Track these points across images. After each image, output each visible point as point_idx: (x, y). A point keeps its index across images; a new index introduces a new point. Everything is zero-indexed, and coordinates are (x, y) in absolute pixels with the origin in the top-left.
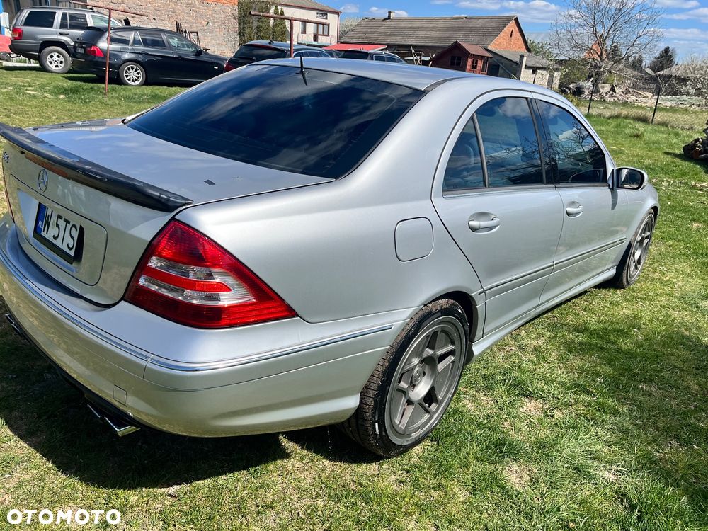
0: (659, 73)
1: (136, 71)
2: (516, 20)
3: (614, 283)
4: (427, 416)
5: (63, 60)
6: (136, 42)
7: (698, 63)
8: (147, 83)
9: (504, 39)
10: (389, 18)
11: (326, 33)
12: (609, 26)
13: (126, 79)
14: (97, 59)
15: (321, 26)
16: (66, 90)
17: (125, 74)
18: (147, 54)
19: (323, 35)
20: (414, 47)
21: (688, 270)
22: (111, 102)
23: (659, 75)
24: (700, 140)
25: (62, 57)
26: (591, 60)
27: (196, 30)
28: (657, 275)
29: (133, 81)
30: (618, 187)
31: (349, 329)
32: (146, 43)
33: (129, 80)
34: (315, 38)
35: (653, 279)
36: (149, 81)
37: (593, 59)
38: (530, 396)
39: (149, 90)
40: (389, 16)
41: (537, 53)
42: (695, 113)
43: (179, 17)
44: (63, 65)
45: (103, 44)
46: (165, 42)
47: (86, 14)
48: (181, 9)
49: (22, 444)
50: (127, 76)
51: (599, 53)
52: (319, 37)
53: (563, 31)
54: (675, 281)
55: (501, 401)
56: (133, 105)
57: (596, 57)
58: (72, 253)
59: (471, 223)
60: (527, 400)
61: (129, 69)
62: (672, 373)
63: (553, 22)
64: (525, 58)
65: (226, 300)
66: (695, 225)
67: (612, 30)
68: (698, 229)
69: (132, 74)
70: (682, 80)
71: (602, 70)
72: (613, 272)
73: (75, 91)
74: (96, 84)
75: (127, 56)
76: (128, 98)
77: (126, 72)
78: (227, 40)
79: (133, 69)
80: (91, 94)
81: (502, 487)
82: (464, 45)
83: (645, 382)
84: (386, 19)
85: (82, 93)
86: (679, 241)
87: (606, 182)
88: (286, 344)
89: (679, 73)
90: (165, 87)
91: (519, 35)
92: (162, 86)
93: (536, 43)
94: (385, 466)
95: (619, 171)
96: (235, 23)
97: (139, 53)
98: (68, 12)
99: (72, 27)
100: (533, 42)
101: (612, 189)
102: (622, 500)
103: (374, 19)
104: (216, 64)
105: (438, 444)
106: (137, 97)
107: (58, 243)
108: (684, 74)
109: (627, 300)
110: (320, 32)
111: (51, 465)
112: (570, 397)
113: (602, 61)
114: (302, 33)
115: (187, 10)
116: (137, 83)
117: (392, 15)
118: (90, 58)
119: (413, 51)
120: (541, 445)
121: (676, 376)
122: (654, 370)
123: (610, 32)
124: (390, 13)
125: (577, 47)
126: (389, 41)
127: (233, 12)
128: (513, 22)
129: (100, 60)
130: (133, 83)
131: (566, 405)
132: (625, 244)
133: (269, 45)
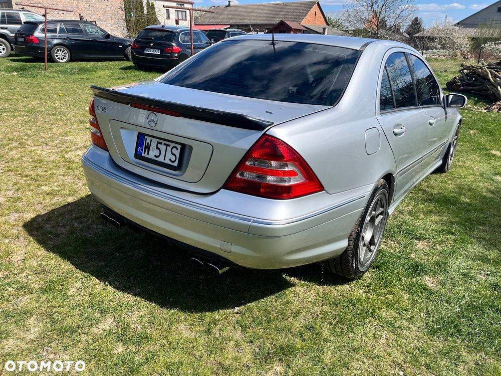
0: (415, 35)
1: (63, 52)
2: (318, 4)
3: (441, 170)
4: (370, 253)
5: (5, 47)
6: (62, 31)
7: (441, 27)
8: (71, 60)
9: (311, 17)
10: (229, 5)
11: (184, 18)
12: (381, 5)
13: (56, 58)
14: (34, 45)
15: (180, 13)
16: (17, 69)
17: (55, 55)
18: (71, 39)
19: (182, 20)
20: (252, 25)
21: (478, 159)
22: (51, 75)
23: (416, 36)
24: (457, 78)
25: (3, 45)
26: (371, 29)
27: (94, 20)
28: (461, 163)
29: (61, 59)
30: (448, 107)
31: (347, 198)
32: (68, 31)
33: (59, 58)
34: (177, 22)
35: (460, 166)
36: (73, 59)
37: (373, 28)
38: (419, 239)
39: (75, 65)
40: (229, 4)
41: (333, 26)
42: (443, 61)
43: (81, 11)
44: (5, 51)
45: (38, 34)
46: (83, 30)
47: (19, 12)
48: (82, 5)
49: (126, 295)
50: (57, 56)
51: (376, 24)
52: (180, 21)
53: (352, 10)
54: (473, 166)
55: (403, 243)
56: (68, 76)
57: (374, 26)
58: (176, 164)
59: (394, 130)
60: (417, 241)
61: (58, 51)
62: (494, 218)
63: (344, 4)
64: (326, 30)
65: (293, 181)
66: (472, 132)
67: (384, 7)
68: (475, 134)
69: (60, 54)
70: (432, 39)
71: (379, 35)
72: (441, 162)
73: (23, 69)
74: (37, 63)
75: (55, 42)
76: (63, 72)
77: (56, 53)
78: (117, 26)
79: (61, 50)
80: (36, 71)
81: (427, 290)
82: (288, 23)
83: (480, 225)
84: (227, 6)
85: (29, 70)
86: (465, 142)
87: (440, 104)
88: (320, 207)
89: (429, 35)
90: (86, 62)
91: (320, 14)
92: (83, 61)
93: (332, 19)
94: (353, 285)
95: (447, 96)
96: (123, 13)
97: (65, 39)
98: (5, 11)
99: (9, 23)
100: (330, 19)
101: (444, 108)
102: (495, 289)
103: (218, 7)
104: (121, 44)
105: (379, 270)
106: (69, 70)
107: (161, 159)
108: (432, 35)
109: (450, 180)
110: (180, 18)
111: (154, 304)
112: (442, 237)
113: (378, 29)
114: (167, 19)
115: (87, 6)
116: (64, 60)
117: (231, 4)
118: (29, 45)
119: (252, 29)
120: (438, 264)
121: (497, 220)
122: (483, 217)
123: (383, 9)
124: (229, 2)
125: (361, 20)
126: (231, 22)
127: (120, 5)
128: (316, 5)
129: (37, 45)
130: (61, 61)
131: (442, 241)
132: (448, 143)
133: (162, 28)
